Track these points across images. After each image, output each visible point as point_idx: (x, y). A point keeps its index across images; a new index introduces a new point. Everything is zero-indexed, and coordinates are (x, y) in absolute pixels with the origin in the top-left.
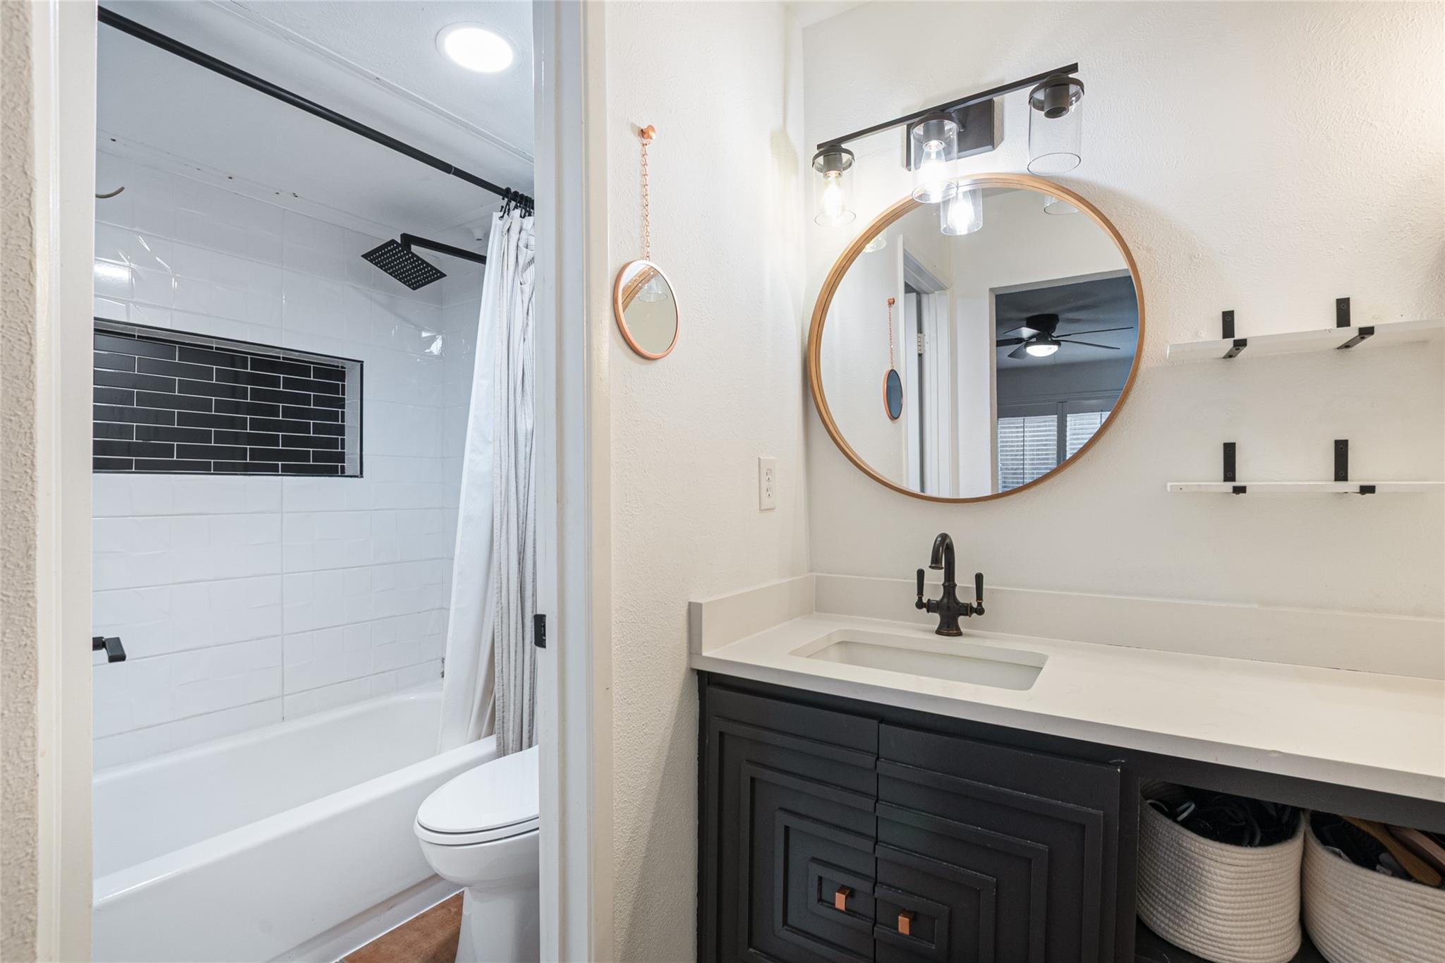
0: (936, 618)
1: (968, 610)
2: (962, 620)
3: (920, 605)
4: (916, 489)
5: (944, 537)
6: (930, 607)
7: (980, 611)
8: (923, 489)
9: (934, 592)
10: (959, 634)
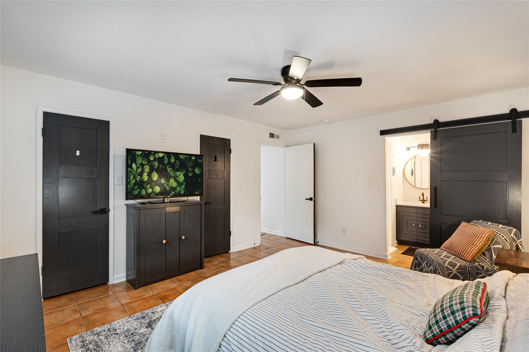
0: (422, 202)
1: (426, 201)
2: (425, 202)
3: (420, 200)
4: (414, 185)
5: (423, 193)
6: (421, 200)
7: (427, 201)
8: (415, 185)
9: (421, 198)
10: (424, 203)
